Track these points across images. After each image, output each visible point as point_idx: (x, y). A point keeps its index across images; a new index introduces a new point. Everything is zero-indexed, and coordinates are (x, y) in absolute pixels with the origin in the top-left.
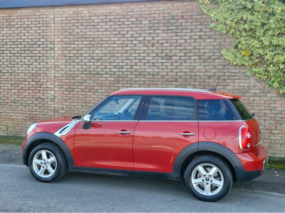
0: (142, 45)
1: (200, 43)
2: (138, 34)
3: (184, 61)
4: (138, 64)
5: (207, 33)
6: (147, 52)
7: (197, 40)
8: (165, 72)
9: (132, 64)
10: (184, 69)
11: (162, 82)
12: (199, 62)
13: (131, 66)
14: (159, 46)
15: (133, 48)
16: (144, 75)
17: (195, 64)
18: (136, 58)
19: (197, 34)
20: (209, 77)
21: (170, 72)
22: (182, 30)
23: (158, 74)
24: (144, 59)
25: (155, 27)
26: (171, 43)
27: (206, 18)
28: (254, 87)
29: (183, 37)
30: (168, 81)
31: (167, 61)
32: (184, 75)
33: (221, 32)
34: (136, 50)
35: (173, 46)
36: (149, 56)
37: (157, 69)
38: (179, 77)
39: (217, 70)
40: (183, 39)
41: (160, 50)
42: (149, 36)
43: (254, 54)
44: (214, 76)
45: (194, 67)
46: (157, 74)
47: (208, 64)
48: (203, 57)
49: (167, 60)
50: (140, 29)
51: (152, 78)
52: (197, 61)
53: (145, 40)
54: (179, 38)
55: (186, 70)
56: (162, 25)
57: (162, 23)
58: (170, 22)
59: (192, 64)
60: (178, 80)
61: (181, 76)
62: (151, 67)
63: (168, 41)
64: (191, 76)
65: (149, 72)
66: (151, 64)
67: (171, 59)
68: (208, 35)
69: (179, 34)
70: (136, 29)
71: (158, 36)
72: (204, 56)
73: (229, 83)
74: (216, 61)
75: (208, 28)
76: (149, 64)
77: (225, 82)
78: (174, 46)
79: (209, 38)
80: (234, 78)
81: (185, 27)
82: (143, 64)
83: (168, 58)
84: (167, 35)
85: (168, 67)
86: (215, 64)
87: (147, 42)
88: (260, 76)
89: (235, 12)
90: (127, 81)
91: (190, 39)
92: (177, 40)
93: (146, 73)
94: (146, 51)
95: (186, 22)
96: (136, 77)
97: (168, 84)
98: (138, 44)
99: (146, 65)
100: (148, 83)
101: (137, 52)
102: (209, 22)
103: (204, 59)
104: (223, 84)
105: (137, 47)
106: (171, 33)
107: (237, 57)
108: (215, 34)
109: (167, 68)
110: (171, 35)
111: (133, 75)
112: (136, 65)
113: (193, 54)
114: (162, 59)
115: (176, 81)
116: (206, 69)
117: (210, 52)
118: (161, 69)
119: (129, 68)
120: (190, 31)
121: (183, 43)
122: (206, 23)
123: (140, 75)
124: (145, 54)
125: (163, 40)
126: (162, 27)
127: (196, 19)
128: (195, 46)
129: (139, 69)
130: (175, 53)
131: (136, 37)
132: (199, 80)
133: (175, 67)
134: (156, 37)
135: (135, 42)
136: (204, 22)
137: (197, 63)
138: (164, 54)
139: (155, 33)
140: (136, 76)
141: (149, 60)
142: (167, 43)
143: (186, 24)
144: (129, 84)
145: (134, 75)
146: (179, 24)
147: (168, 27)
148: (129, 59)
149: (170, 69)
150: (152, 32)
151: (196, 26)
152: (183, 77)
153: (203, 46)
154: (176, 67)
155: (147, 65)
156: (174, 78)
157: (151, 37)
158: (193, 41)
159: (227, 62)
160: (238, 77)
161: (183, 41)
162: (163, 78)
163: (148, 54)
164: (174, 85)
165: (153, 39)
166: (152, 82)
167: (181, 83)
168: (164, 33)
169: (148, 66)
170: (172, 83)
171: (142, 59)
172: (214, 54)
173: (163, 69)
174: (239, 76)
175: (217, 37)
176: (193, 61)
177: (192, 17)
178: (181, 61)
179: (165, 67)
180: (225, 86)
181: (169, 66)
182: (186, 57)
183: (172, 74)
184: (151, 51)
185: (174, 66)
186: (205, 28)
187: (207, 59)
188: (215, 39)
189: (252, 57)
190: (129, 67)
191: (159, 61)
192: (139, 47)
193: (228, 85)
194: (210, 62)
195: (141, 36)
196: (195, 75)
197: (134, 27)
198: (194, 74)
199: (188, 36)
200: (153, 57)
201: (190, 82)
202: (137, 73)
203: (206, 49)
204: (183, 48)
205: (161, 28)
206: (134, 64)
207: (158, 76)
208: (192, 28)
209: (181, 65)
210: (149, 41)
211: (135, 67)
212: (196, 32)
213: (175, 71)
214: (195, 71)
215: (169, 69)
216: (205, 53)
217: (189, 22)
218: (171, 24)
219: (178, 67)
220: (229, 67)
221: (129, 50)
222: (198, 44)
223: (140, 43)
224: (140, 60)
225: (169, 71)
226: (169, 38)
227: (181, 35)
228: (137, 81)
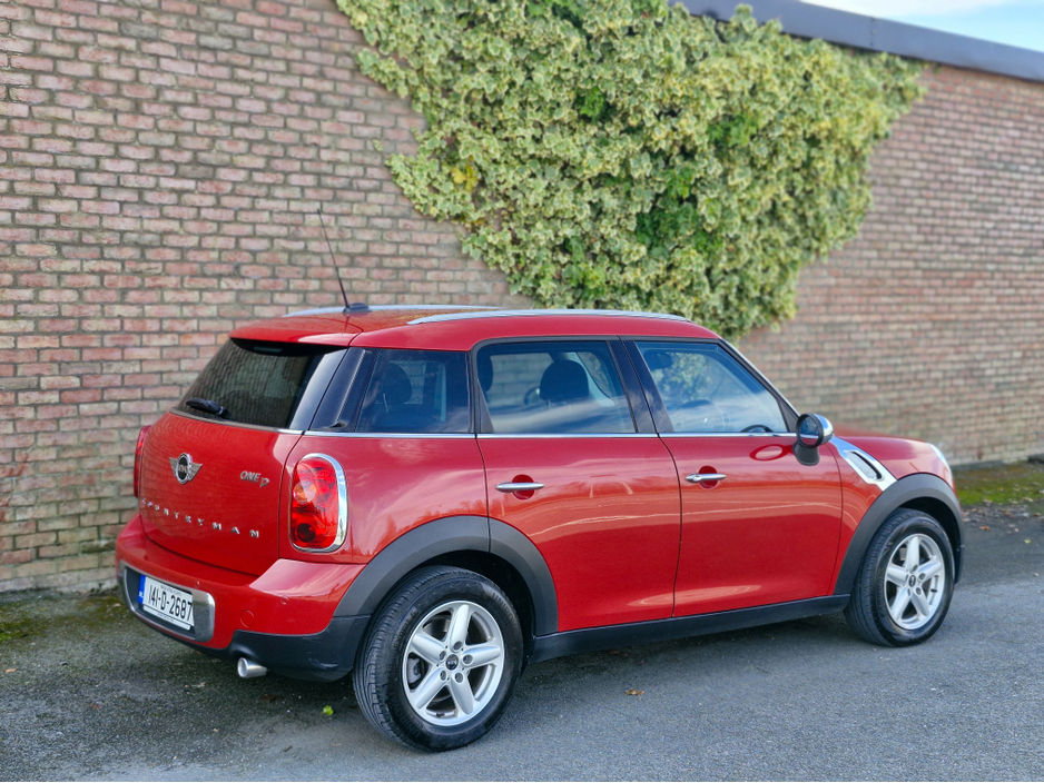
0: (87, 101)
1: (318, 121)
2: (62, 42)
3: (263, 191)
4: (67, 191)
5: (343, 88)
6: (111, 139)
7: (309, 110)
8: (190, 234)
9: (35, 189)
10: (266, 224)
11: (179, 278)
12: (316, 200)
13: (35, 198)
14: (165, 117)
15: (41, 109)
16: (101, 246)
17: (306, 207)
18: (55, 162)
19: (308, 82)
20: (353, 260)
21: (210, 235)
22: (253, 56)
23: (161, 241)
24: (98, 169)
25: (142, 24)
26: (213, 109)
27: (337, 27)
28: (478, 294)
29: (260, 91)
30: (204, 275)
31: (197, 187)
32: (267, 250)
33: (390, 89)
34: (56, 121)
35: (220, 124)
36: (117, 156)
37: (156, 219)
38: (246, 257)
39: (374, 232)
40: (259, 98)
41: (168, 132)
42: (120, 66)
43: (487, 181)
44: (366, 254)
45: (298, 218)
46: (158, 243)
47: (345, 208)
48: (328, 181)
49: (197, 179)
50: (71, 21)
51: (137, 261)
52: (310, 193)
53: (97, 77)
54: (244, 90)
55: (273, 230)
56: (173, 21)
57: (174, 13)
58: (208, 15)
59: (294, 206)
60: (244, 270)
61: (254, 253)
62: (128, 210)
63: (201, 99)
64: (290, 253)
65: (123, 233)
66: (133, 197)
67: (212, 178)
68: (346, 95)
69: (241, 73)
70: (56, 19)
71: (159, 70)
72: (333, 175)
73: (410, 281)
74: (372, 197)
75: (342, 68)
76: (123, 195)
77: (397, 279)
78: (226, 123)
79: (348, 108)
80: (425, 264)
81: (264, 49)
82: (91, 192)
83: (201, 171)
84: (196, 68)
85: (204, 213)
86: (369, 210)
87: (108, 88)
88: (500, 259)
89: (432, 25)
90: (16, 274)
91: (285, 100)
92: (235, 98)
93: (107, 237)
94: (104, 133)
95: (269, 28)
96: (61, 256)
97: (207, 290)
98: (65, 91)
99: (107, 200)
100: (121, 284)
101: (63, 130)
102: (345, 42)
103: (334, 189)
104: (393, 284)
105: (59, 106)
106: (212, 65)
107: (437, 191)
108: (366, 94)
109: (198, 218)
110: (211, 72)
111: (42, 242)
112: (58, 196)
113: (297, 165)
114: (177, 176)
115: (236, 274)
116: (341, 229)
117: (352, 163)
118: (173, 219)
119: (22, 211)
120: (281, 66)
121: (257, 114)
122: (336, 47)
123: (80, 243)
124: (103, 146)
125: (178, 91)
126: (175, 29)
127: (305, 23)
128: (301, 133)
129: (75, 217)
130: (231, 154)
131: (55, 59)
132: (320, 270)
133: (232, 212)
134: (150, 74)
135: (49, 82)
136: (330, 39)
137: (309, 200)
138: (187, 156)
139: (144, 55)
140: (59, 249)
141: (118, 174)
142: (195, 104)
143: (268, 37)
144: (27, 287)
145: (50, 242)
146: (241, 31)
147: (198, 33)
148: (23, 165)
149: (213, 221)
150: (130, 44)
151: (304, 49)
152: (262, 257)
153: (328, 134)
154: (236, 215)
155: (112, 201)
156: (229, 262)
157: (128, 67)
158: (295, 109)
159: (405, 203)
160: (434, 262)
161: (259, 106)
162: (183, 260)
163: (117, 145)
164: (230, 290)
165: (137, 80)
166: (137, 281)
167: (255, 282)
168: (183, 59)
169: (117, 205)
170: (219, 284)
171: (89, 170)
172: (365, 171)
173: (181, 220)
174: (438, 258)
175: (373, 105)
176: (297, 193)
177: (288, 12)
178: (253, 191)
179: (193, 212)
180: (398, 293)
181: (208, 207)
182: (270, 174)
183: (220, 242)
184: (129, 136)
185: (225, 208)
186: (335, 66)
187: (343, 189)
188: (367, 113)
189: (483, 193)
190: (25, 203)
191: (165, 183)
192: (74, 109)
193: (407, 292)
194: (353, 202)
195: (82, 56)
196: (305, 251)
197: (41, 9)
198: (299, 245)
199: (276, 86)
200: (139, 162)
201: (288, 280)
202: (66, 236)
203: (338, 149)
204: (259, 135)
205: (169, 35)
206: (50, 189)
207: (160, 250)
208: (289, 56)
209: (253, 209)
210: (118, 83)
211: (55, 206)
212: (303, 75)
213: (233, 233)
214: (303, 233)
215: (205, 220)
216: (335, 163)
217: (276, 30)
218: (210, 24)
219: (243, 216)
220: (410, 223)
221: (19, 118)
222: (311, 125)
223: (75, 91)
224: (78, 171)
225: (210, 231)
226: (203, 83)
227: (252, 80)
228: (66, 273)
